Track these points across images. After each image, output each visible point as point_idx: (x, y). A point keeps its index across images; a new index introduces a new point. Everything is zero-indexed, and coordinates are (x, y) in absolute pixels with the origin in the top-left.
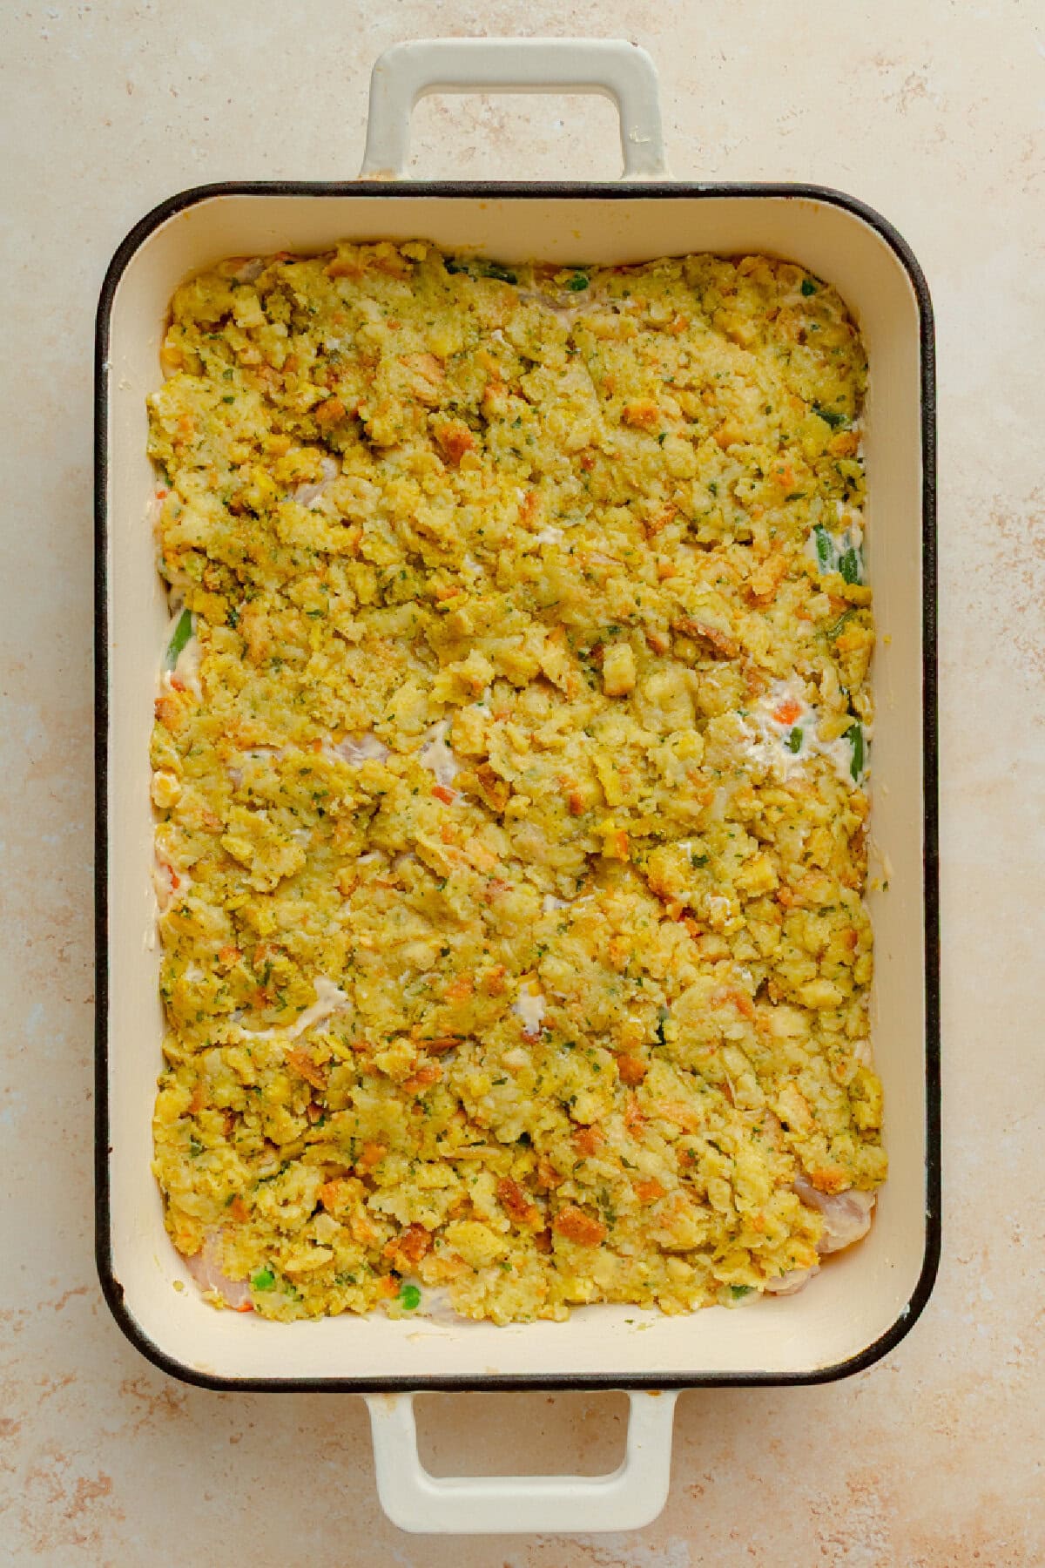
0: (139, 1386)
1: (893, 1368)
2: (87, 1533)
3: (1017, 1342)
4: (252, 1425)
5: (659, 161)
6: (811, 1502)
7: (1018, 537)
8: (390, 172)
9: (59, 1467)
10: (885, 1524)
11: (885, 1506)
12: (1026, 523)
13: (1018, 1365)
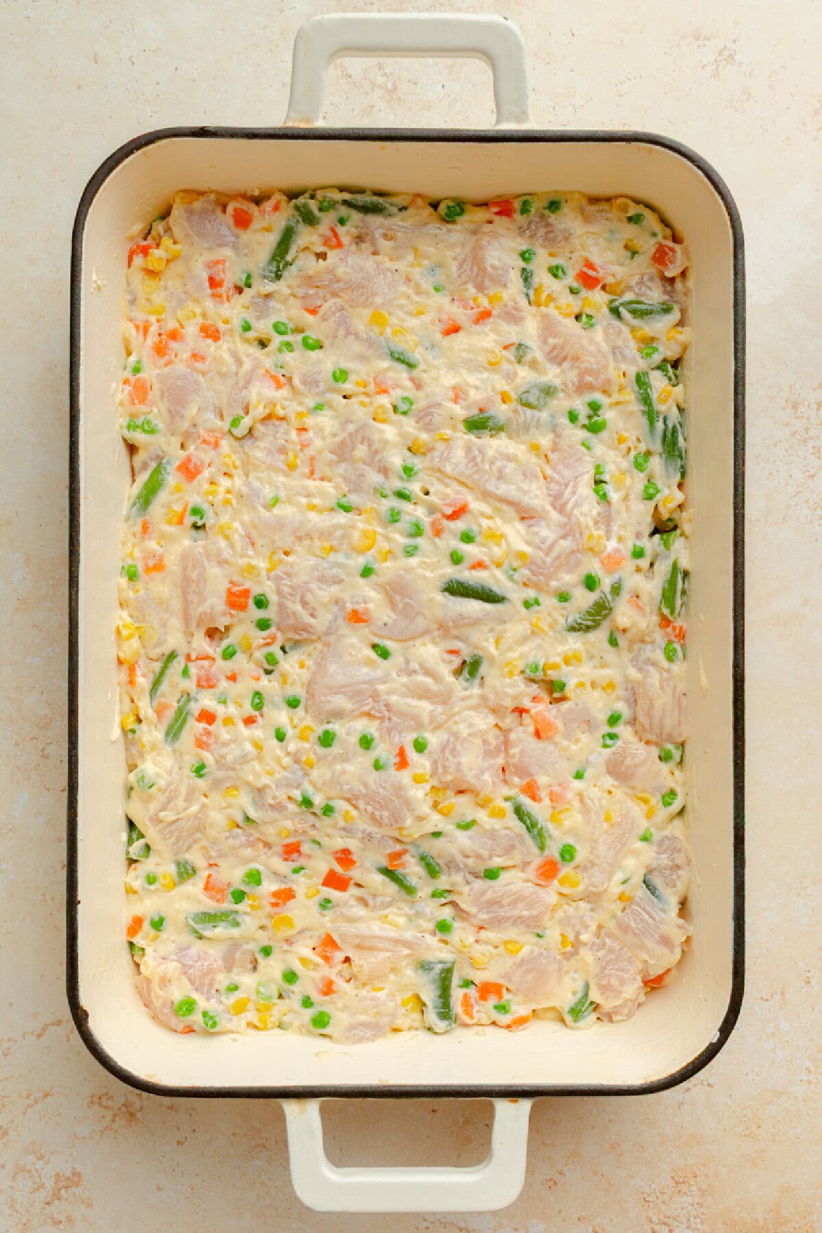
0: (104, 1099)
1: (709, 1085)
2: (63, 1218)
3: (808, 1063)
4: (194, 1131)
5: (525, 113)
6: (643, 1193)
7: (808, 419)
8: (308, 120)
9: (40, 1164)
10: (702, 1210)
11: (702, 1195)
12: (814, 407)
13: (809, 1082)
